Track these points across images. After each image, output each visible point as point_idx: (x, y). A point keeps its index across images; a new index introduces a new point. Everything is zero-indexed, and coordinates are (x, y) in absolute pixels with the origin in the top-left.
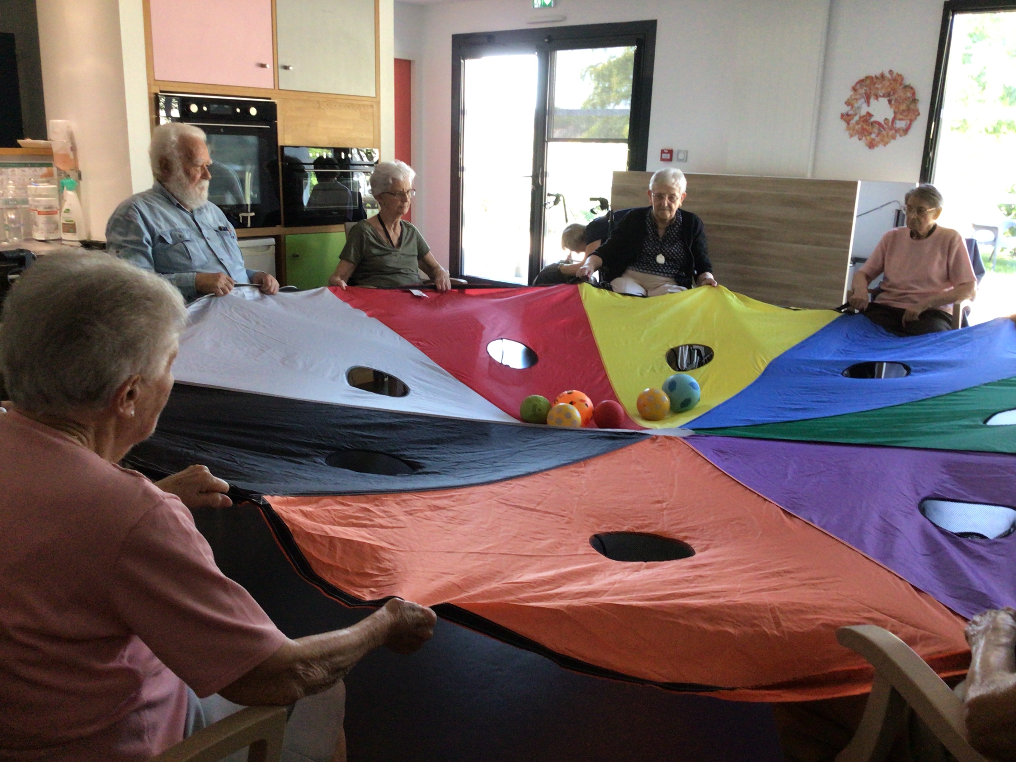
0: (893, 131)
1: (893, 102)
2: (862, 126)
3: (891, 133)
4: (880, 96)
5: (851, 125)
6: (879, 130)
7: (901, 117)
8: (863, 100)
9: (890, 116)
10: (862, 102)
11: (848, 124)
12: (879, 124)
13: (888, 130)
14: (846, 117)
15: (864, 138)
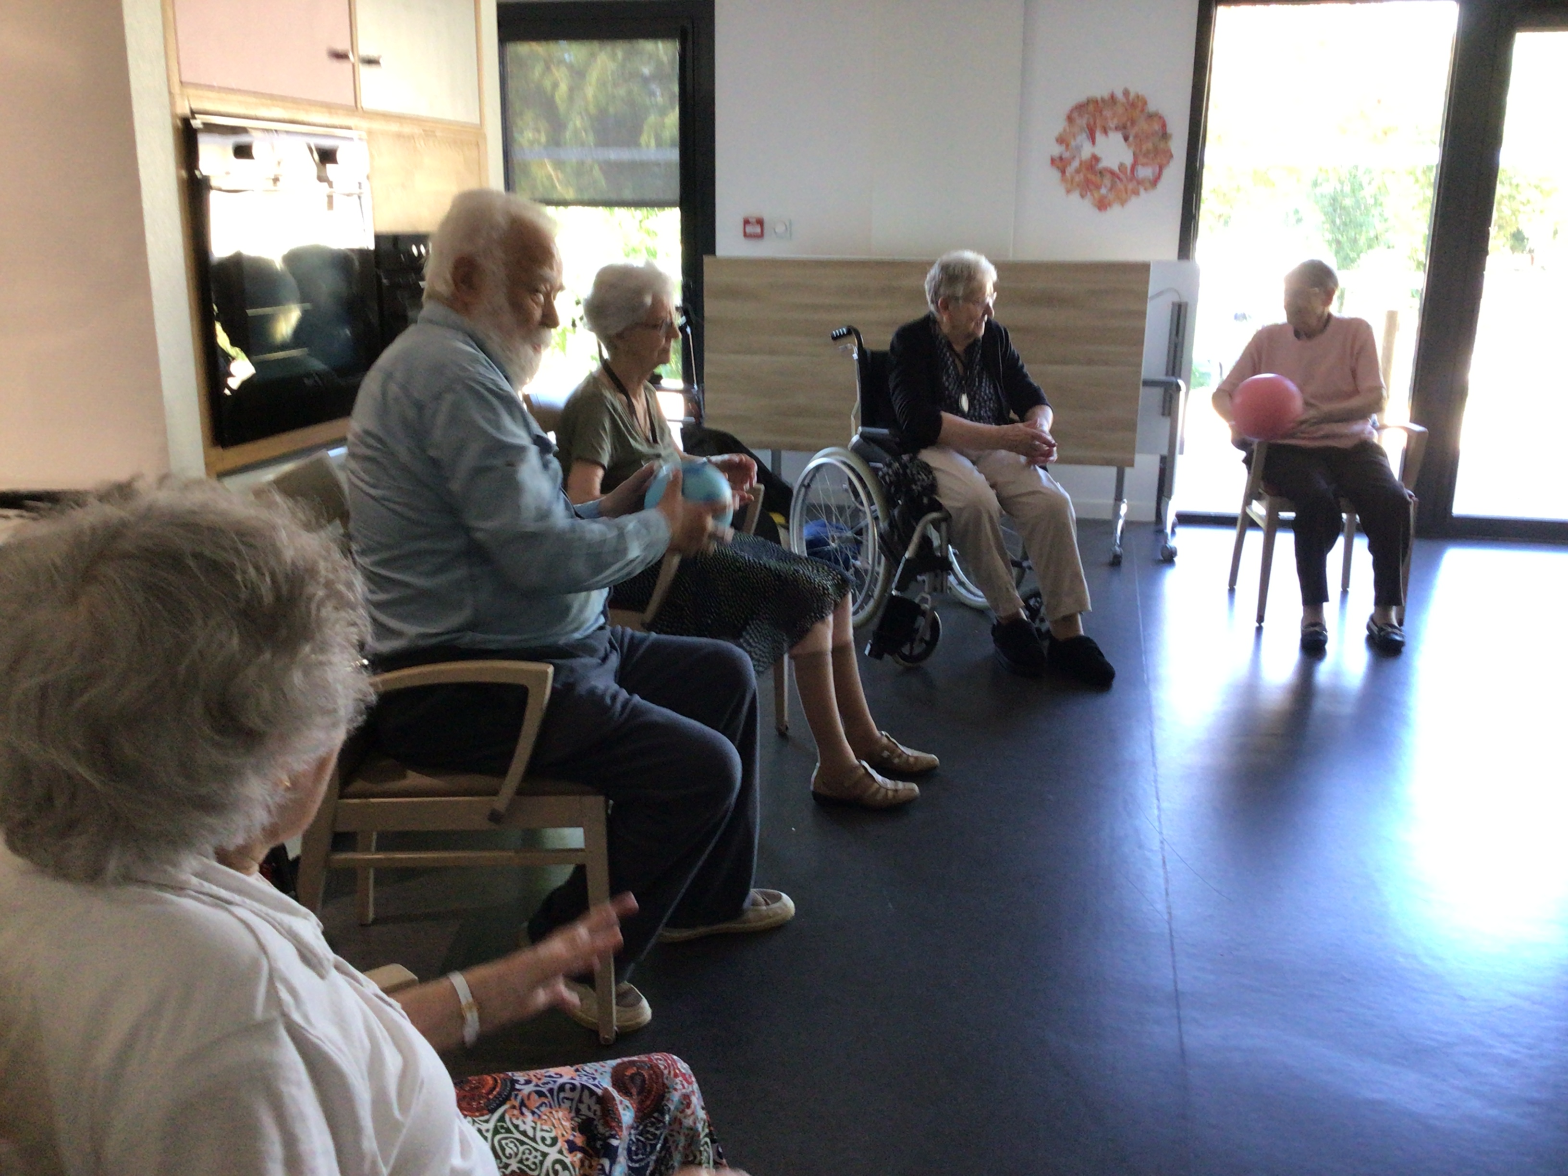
0: (1135, 183)
1: (1131, 139)
2: (1085, 176)
3: (1130, 186)
4: (1110, 129)
5: (1067, 174)
6: (1112, 180)
7: (1145, 160)
8: (1084, 135)
9: (1128, 160)
10: (1082, 139)
11: (1063, 172)
12: (1112, 173)
13: (1124, 179)
14: (1059, 163)
15: (1089, 193)
